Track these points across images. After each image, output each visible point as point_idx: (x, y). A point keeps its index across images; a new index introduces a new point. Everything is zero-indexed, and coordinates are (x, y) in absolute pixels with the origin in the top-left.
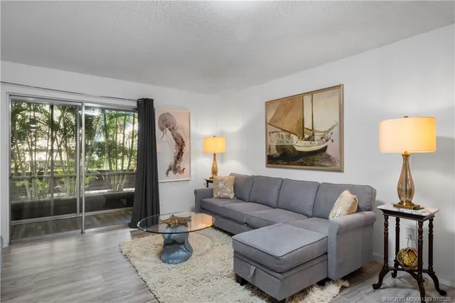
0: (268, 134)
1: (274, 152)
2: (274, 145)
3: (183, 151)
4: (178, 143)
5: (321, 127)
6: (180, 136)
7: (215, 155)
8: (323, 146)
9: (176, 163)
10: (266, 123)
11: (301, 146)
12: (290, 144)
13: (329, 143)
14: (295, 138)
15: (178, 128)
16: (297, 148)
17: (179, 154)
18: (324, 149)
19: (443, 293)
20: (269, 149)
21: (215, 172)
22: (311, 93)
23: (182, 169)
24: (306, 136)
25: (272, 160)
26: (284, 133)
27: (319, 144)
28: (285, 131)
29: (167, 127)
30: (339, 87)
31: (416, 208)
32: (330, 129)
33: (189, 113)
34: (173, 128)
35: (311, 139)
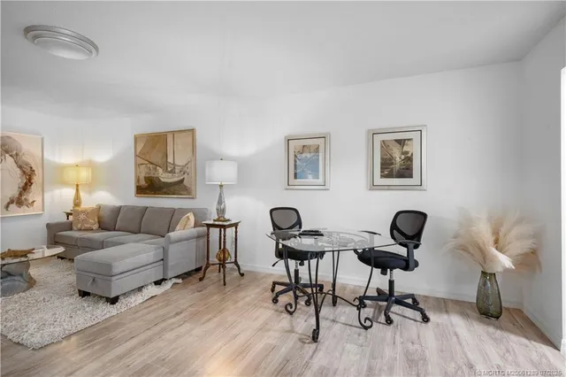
0: (138, 165)
1: (143, 183)
2: (142, 176)
3: (33, 181)
4: (24, 172)
5: (180, 161)
6: (27, 164)
7: (77, 185)
8: (182, 178)
9: (21, 194)
10: (136, 156)
11: (165, 178)
12: (156, 175)
13: (185, 176)
14: (160, 170)
15: (24, 154)
16: (163, 180)
17: (26, 184)
18: (182, 181)
19: (242, 275)
20: (138, 180)
21: (77, 203)
22: (173, 132)
23: (31, 201)
24: (169, 169)
25: (140, 190)
26: (151, 166)
27: (179, 177)
28: (152, 163)
29: (7, 152)
30: (192, 131)
31: (228, 220)
32: (187, 164)
33: (42, 139)
34: (17, 155)
35: (172, 172)
